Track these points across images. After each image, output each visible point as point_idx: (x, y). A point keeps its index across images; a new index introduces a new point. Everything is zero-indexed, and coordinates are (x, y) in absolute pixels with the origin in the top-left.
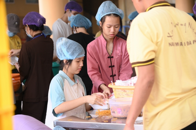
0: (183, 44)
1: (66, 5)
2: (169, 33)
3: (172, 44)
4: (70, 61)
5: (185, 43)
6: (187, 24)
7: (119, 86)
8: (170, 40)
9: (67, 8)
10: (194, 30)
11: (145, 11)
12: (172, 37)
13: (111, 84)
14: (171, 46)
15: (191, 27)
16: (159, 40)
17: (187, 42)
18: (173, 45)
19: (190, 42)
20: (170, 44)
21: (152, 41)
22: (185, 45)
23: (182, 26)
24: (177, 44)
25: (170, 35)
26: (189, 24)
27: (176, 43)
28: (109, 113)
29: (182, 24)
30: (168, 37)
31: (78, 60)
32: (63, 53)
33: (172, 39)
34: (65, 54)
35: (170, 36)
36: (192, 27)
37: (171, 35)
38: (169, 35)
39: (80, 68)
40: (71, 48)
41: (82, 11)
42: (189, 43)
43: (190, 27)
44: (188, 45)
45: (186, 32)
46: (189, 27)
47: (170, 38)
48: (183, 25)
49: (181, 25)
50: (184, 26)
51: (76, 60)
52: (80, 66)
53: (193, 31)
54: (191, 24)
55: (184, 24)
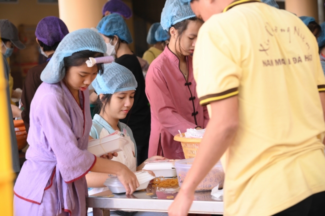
0: (287, 62)
1: (104, 5)
2: (261, 45)
3: (267, 62)
4: (108, 97)
5: (289, 60)
6: (292, 30)
7: (192, 138)
8: (264, 57)
9: (107, 10)
10: (303, 38)
11: (222, 12)
12: (267, 51)
13: (179, 136)
14: (267, 65)
15: (298, 34)
16: (246, 56)
17: (293, 58)
18: (269, 64)
19: (299, 58)
20: (264, 63)
21: (234, 61)
22: (290, 63)
23: (283, 33)
24: (278, 62)
25: (263, 47)
26: (295, 29)
27: (276, 61)
28: (176, 183)
29: (283, 28)
30: (260, 50)
31: (121, 96)
32: (98, 83)
33: (267, 54)
34: (100, 84)
35: (264, 50)
36: (300, 34)
37: (266, 48)
38: (261, 49)
39: (125, 109)
40: (109, 75)
41: (131, 16)
42: (298, 60)
43: (296, 33)
44: (295, 63)
45: (290, 42)
46: (294, 33)
47: (264, 52)
48: (284, 31)
49: (282, 30)
50: (286, 31)
51: (117, 95)
52: (126, 105)
53: (303, 41)
54: (299, 29)
55: (286, 29)
